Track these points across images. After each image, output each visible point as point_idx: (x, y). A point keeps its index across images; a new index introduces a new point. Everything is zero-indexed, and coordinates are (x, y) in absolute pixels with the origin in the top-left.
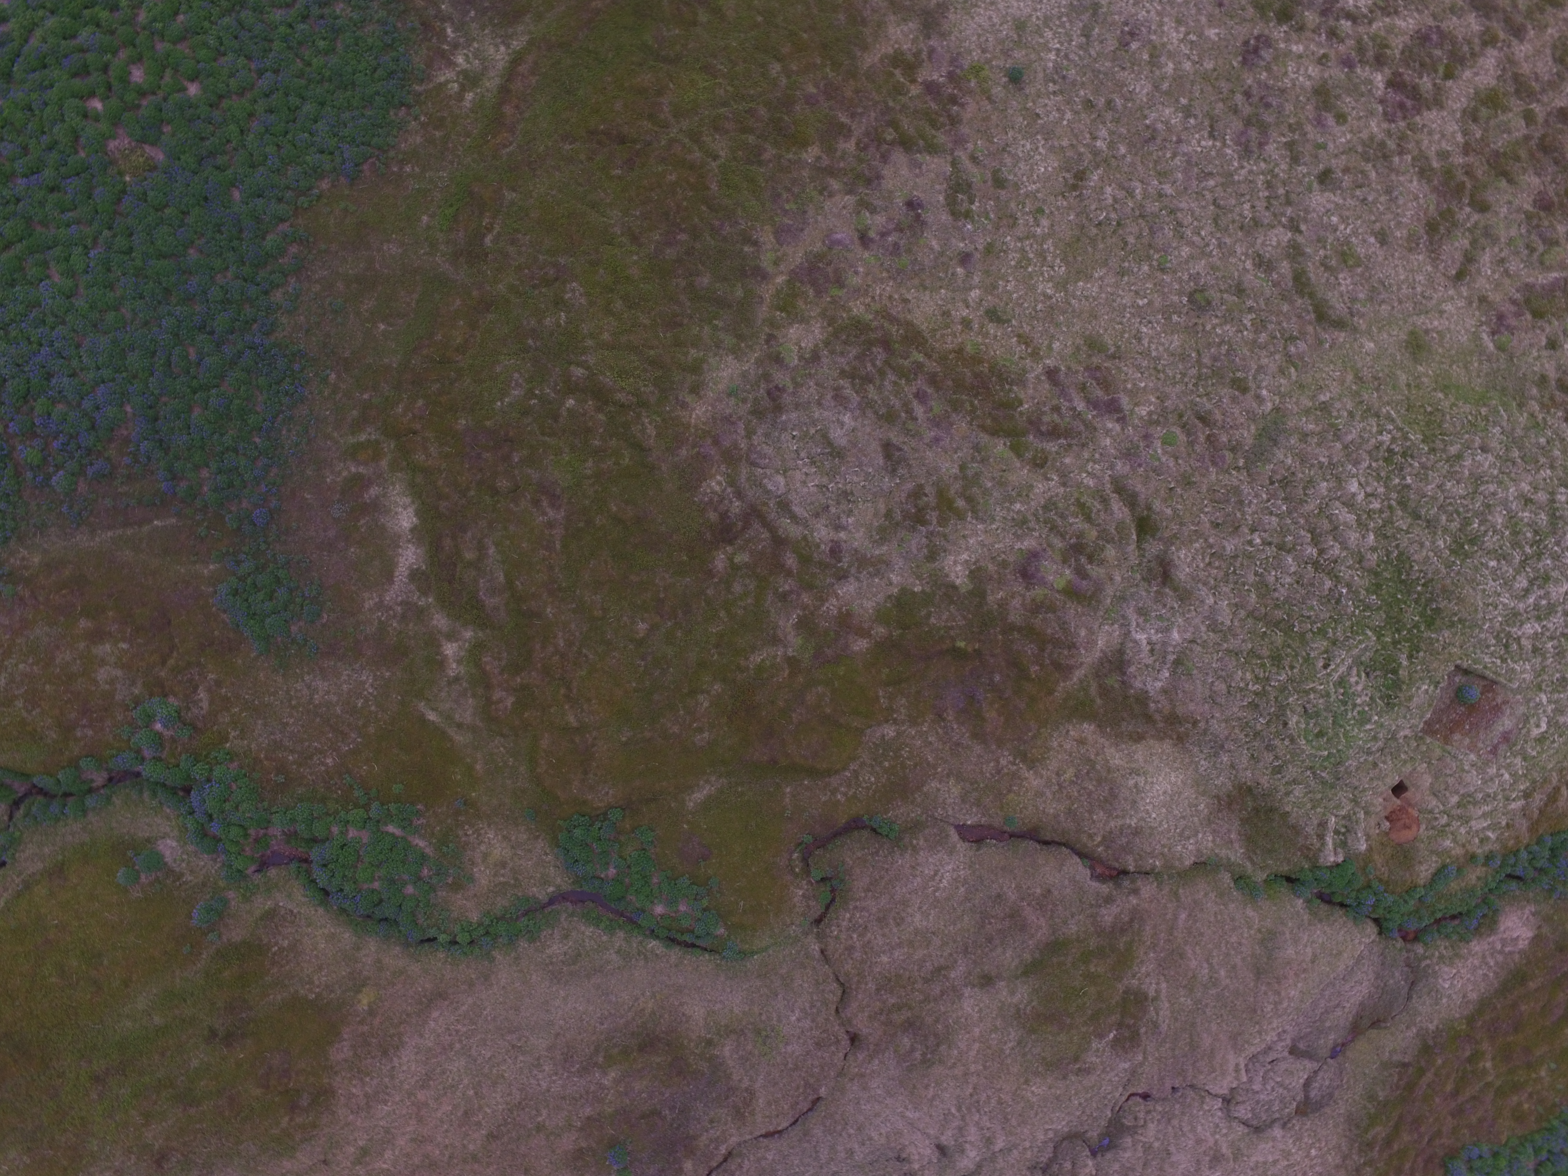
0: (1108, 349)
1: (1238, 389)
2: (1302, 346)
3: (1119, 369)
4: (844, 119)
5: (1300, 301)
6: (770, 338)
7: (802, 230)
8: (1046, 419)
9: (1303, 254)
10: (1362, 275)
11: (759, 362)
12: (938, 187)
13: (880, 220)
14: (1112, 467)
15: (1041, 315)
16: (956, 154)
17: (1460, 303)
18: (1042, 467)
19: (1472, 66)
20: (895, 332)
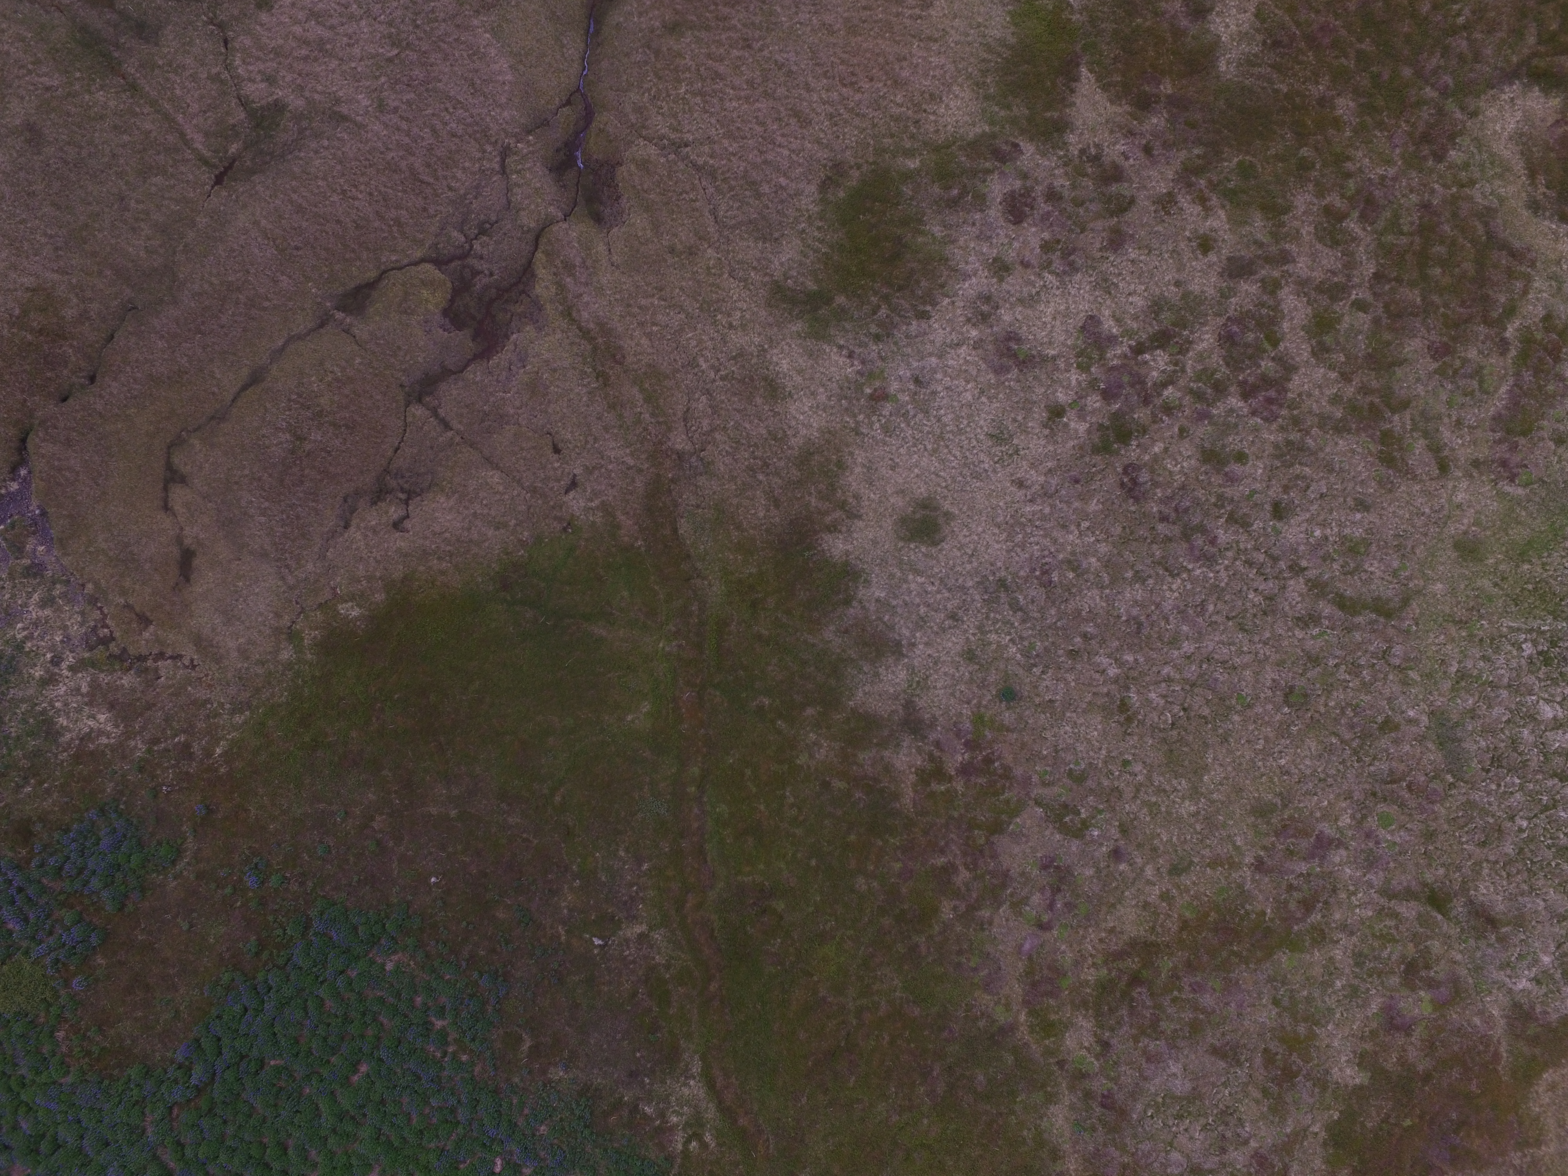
0: (1276, 805)
1: (1391, 731)
2: (1398, 650)
3: (1297, 809)
4: (941, 861)
5: (1361, 619)
6: (1061, 1064)
7: (1000, 968)
8: (1292, 906)
9: (1326, 584)
10: (1379, 548)
11: (1072, 1088)
12: (1047, 833)
13: (1036, 898)
14: (1370, 885)
15: (1206, 832)
16: (1033, 796)
17: (1464, 484)
18: (1325, 938)
19: (1283, 318)
20: (1132, 964)
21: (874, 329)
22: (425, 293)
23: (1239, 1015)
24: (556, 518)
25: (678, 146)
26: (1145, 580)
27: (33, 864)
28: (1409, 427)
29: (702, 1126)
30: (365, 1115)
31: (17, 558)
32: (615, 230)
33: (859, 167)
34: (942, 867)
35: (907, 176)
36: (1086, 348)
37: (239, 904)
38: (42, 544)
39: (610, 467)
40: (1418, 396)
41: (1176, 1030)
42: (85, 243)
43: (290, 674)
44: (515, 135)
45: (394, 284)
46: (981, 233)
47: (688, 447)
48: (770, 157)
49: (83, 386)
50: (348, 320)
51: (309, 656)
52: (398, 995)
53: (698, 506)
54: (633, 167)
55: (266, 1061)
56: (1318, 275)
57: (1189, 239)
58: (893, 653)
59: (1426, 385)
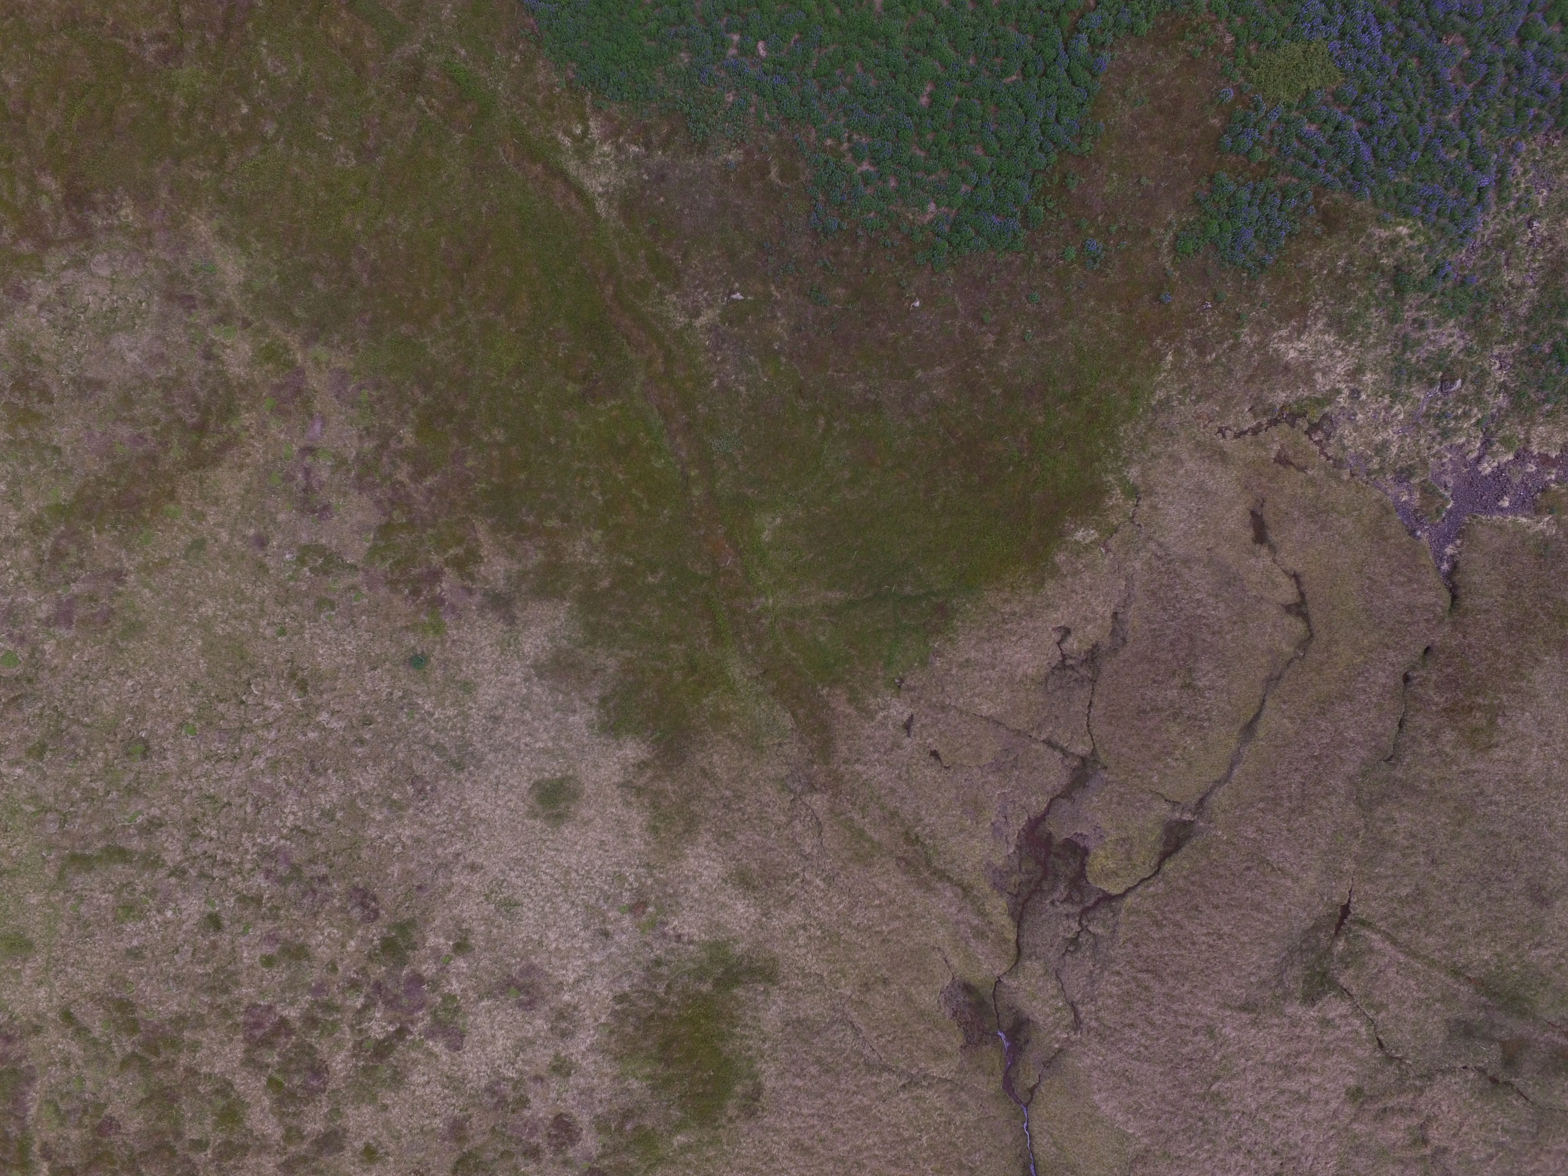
0: (123, 639)
1: (34, 748)
2: (53, 828)
3: (101, 642)
4: (429, 481)
5: (99, 845)
6: (246, 324)
7: (337, 397)
8: (73, 549)
9: (144, 867)
10: (105, 919)
11: (228, 304)
12: (335, 542)
13: (325, 475)
15: (182, 591)
16: (361, 572)
17: (42, 1006)
18: (32, 527)
19: (271, 1109)
20: (209, 443)
21: (664, 970)
22: (1111, 865)
23: (88, 428)
24: (913, 689)
25: (912, 1083)
26: (323, 814)
27: (1311, 193)
28: (114, 1044)
29: (578, 151)
30: (907, 57)
31: (1424, 481)
32: (947, 983)
33: (731, 1121)
34: (425, 476)
35: (679, 1127)
36: (453, 1018)
37: (1100, 218)
38: (1405, 502)
39: (876, 755)
40: (115, 1076)
41: (145, 393)
42: (1456, 807)
43: (1124, 454)
44: (1072, 1044)
45: (1144, 864)
46: (591, 1096)
47: (807, 799)
48: (819, 1102)
49: (1413, 668)
50: (1177, 815)
51: (1110, 478)
52: (914, 182)
53: (780, 745)
54: (949, 1048)
55: (1021, 78)
56: (251, 1160)
57: (387, 1154)
58: (543, 665)
59: (109, 1090)
